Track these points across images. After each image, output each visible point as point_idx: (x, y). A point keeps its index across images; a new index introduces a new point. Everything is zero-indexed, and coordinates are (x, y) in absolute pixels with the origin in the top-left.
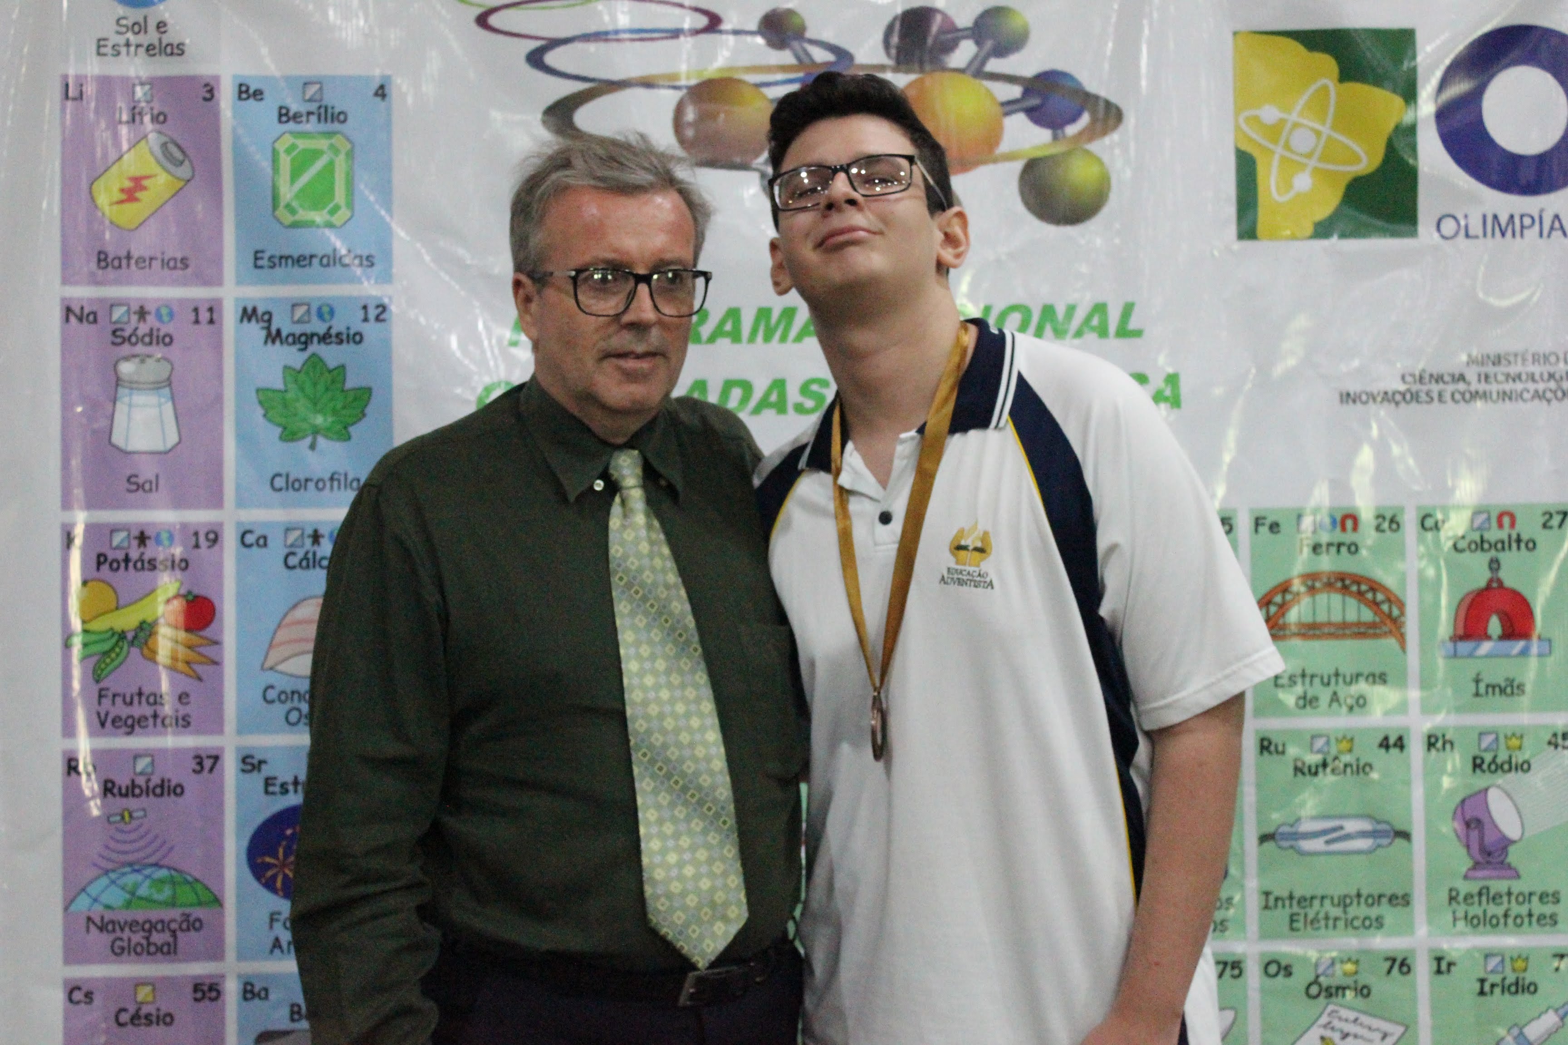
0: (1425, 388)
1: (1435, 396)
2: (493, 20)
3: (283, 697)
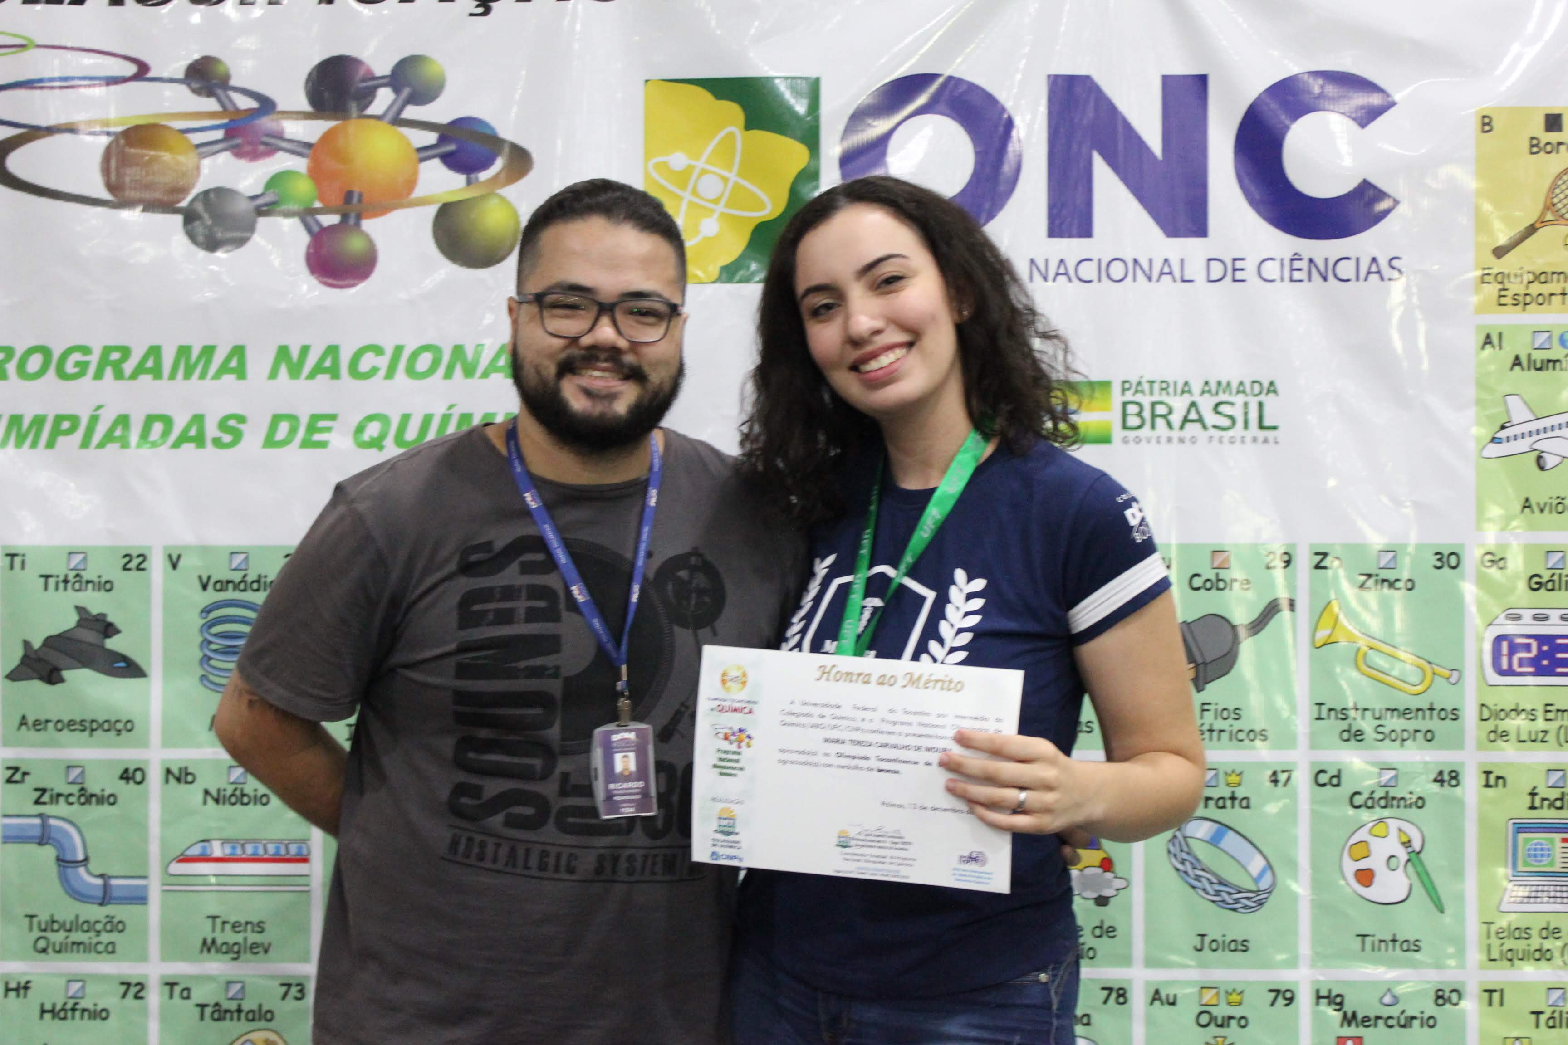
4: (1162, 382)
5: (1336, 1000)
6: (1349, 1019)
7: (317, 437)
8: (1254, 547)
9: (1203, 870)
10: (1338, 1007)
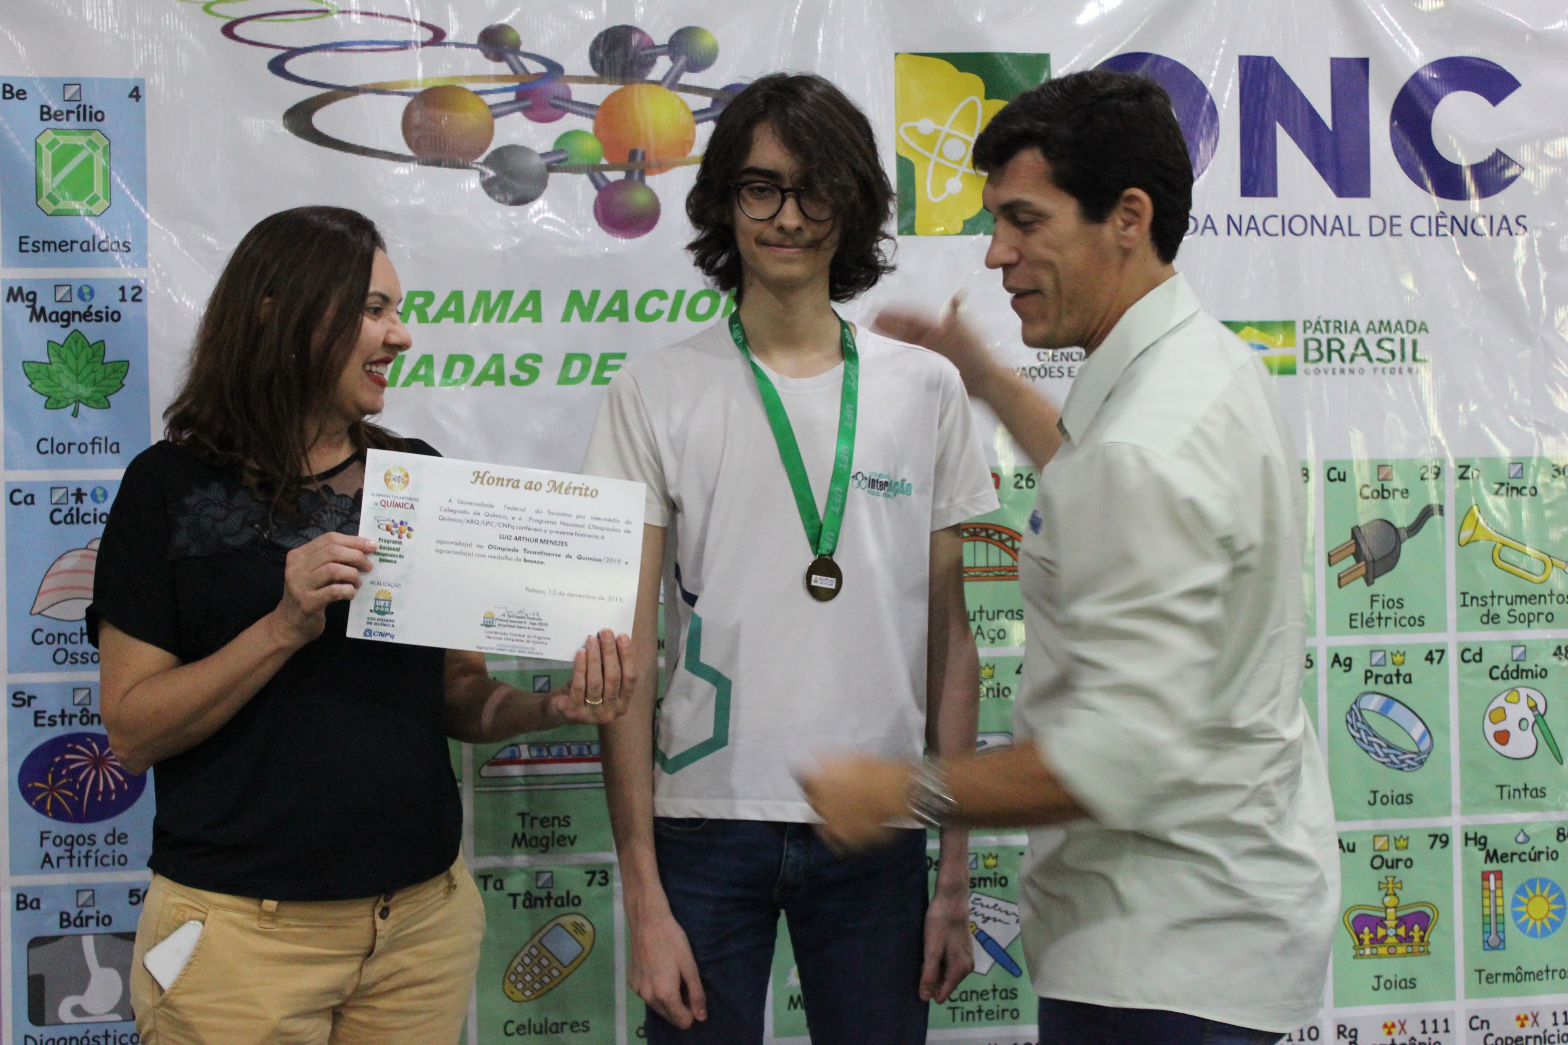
0: (1057, 365)
1: (1065, 371)
2: (238, 30)
3: (50, 639)
4: (1335, 321)
5: (1480, 841)
6: (1491, 856)
7: (607, 374)
8: (1410, 462)
9: (1375, 736)
10: (1482, 847)
